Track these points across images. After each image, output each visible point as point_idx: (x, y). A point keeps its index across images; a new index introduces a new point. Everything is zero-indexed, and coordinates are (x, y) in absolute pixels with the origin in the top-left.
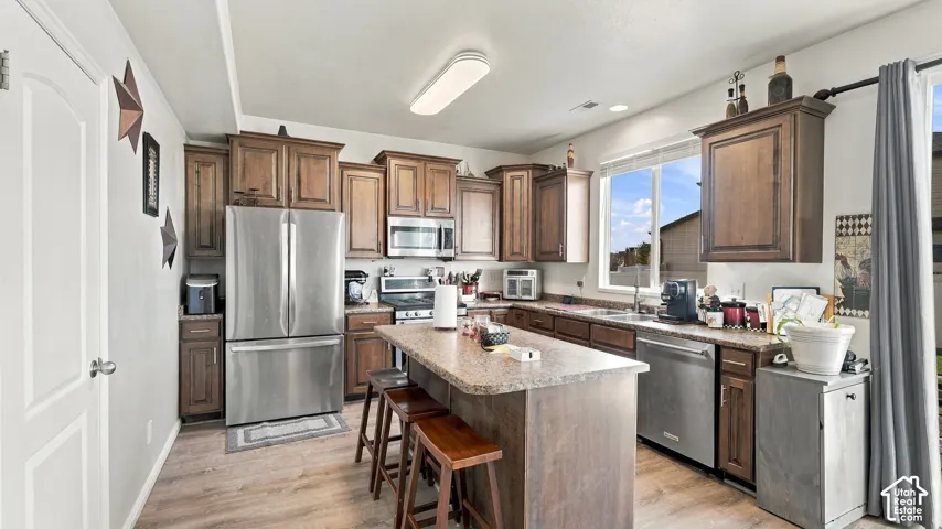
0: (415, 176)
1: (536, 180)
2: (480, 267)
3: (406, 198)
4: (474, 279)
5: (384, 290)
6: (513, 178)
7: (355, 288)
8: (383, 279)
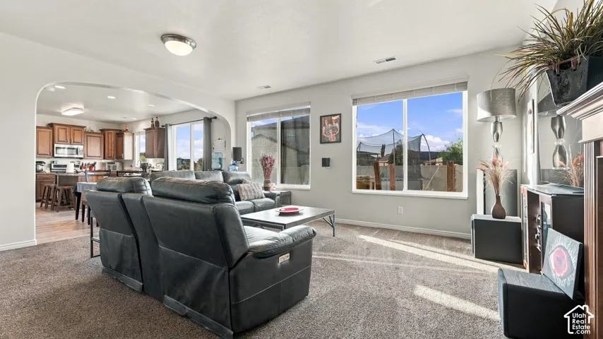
0: (66, 132)
1: (117, 134)
2: (96, 161)
3: (62, 138)
4: (94, 165)
5: (53, 168)
6: (108, 133)
7: (40, 167)
8: (52, 165)
